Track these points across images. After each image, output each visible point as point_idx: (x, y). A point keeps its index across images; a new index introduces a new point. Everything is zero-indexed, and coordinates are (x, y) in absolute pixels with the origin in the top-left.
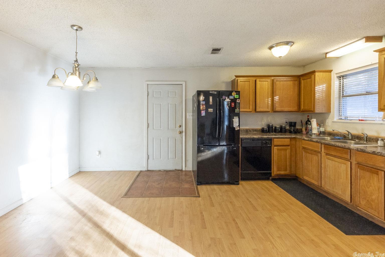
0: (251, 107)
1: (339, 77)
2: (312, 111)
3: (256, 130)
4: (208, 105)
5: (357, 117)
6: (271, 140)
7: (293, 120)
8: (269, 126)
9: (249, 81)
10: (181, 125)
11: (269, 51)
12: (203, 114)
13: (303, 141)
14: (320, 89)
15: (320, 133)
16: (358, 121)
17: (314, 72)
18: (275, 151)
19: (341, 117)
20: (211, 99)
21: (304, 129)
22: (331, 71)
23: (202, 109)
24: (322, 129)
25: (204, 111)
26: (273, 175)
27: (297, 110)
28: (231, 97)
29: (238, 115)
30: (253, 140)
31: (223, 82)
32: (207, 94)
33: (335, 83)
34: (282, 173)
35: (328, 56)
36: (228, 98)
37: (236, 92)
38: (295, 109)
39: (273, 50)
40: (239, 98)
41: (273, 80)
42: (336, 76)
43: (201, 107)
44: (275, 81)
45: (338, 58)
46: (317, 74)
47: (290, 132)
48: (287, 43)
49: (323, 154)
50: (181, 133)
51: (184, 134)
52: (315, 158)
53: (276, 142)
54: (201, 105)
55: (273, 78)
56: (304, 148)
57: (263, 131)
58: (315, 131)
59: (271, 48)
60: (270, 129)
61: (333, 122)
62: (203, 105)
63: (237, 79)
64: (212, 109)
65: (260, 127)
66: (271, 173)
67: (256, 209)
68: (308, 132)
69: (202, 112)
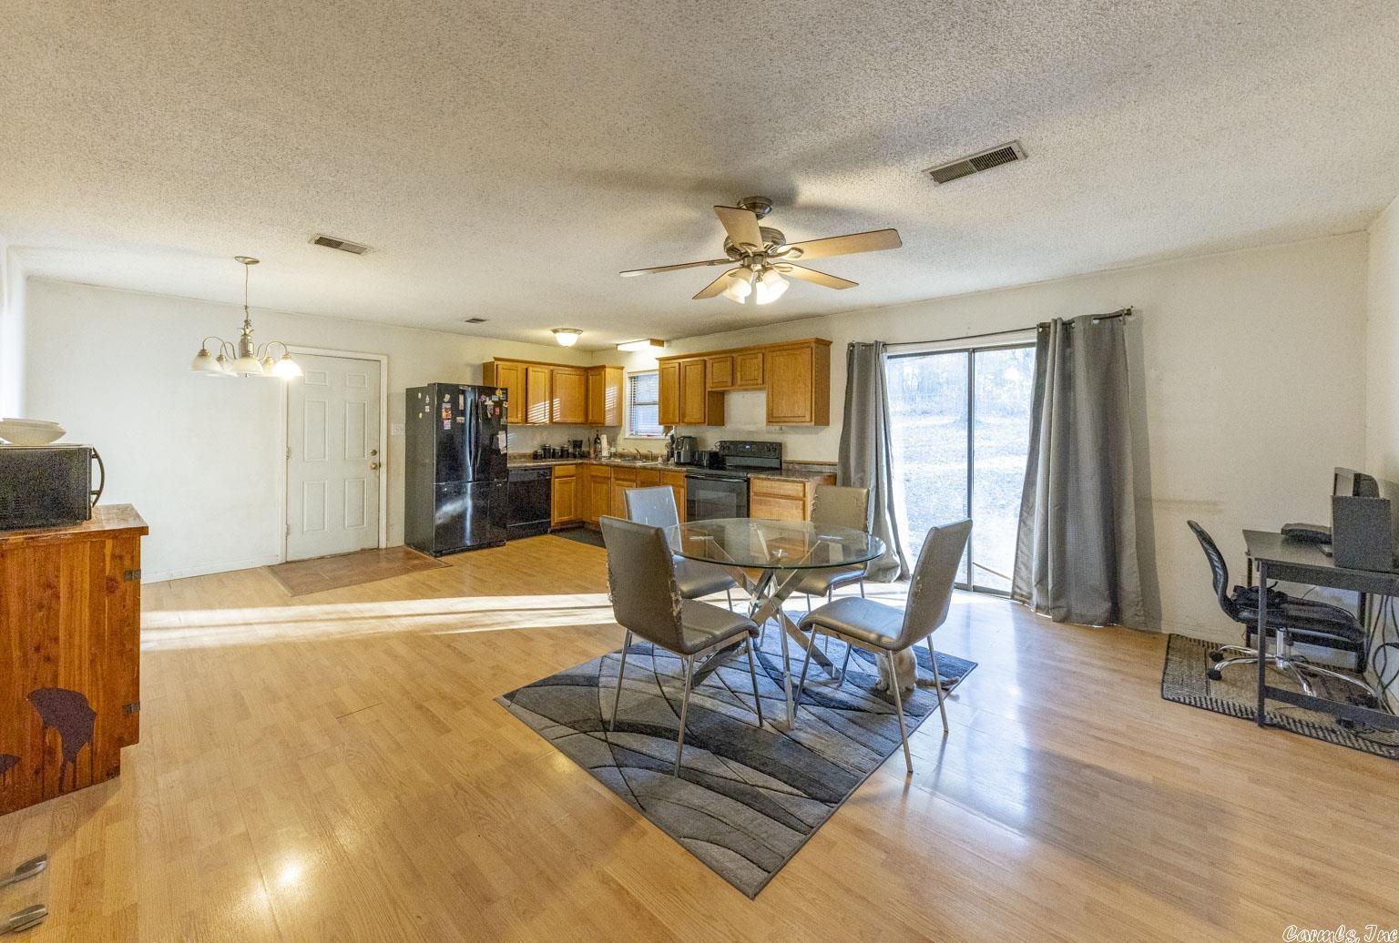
0: (520, 416)
1: (631, 378)
2: (603, 424)
3: (524, 456)
4: (456, 410)
5: (646, 432)
6: (550, 468)
7: (578, 439)
8: (545, 449)
9: (517, 371)
10: (377, 450)
12: (448, 425)
13: (592, 467)
14: (611, 393)
15: (612, 455)
16: (646, 437)
17: (604, 367)
18: (556, 483)
19: (632, 432)
20: (461, 399)
21: (592, 452)
22: (622, 368)
23: (445, 418)
24: (613, 450)
25: (450, 421)
26: (552, 524)
27: (584, 422)
28: (495, 398)
29: (505, 428)
30: (526, 471)
31: (468, 366)
32: (453, 391)
33: (627, 385)
34: (566, 518)
35: (619, 349)
36: (490, 399)
37: (502, 389)
38: (580, 419)
40: (506, 401)
41: (552, 371)
42: (628, 376)
43: (444, 415)
44: (555, 371)
45: (630, 353)
46: (608, 370)
47: (575, 456)
48: (575, 331)
49: (613, 480)
50: (377, 467)
51: (383, 469)
52: (604, 488)
53: (558, 471)
54: (443, 411)
55: (551, 367)
56: (593, 476)
57: (535, 456)
58: (605, 453)
60: (547, 453)
61: (625, 439)
62: (447, 410)
63: (496, 363)
64: (463, 418)
65: (529, 451)
66: (550, 522)
68: (598, 453)
69: (445, 422)
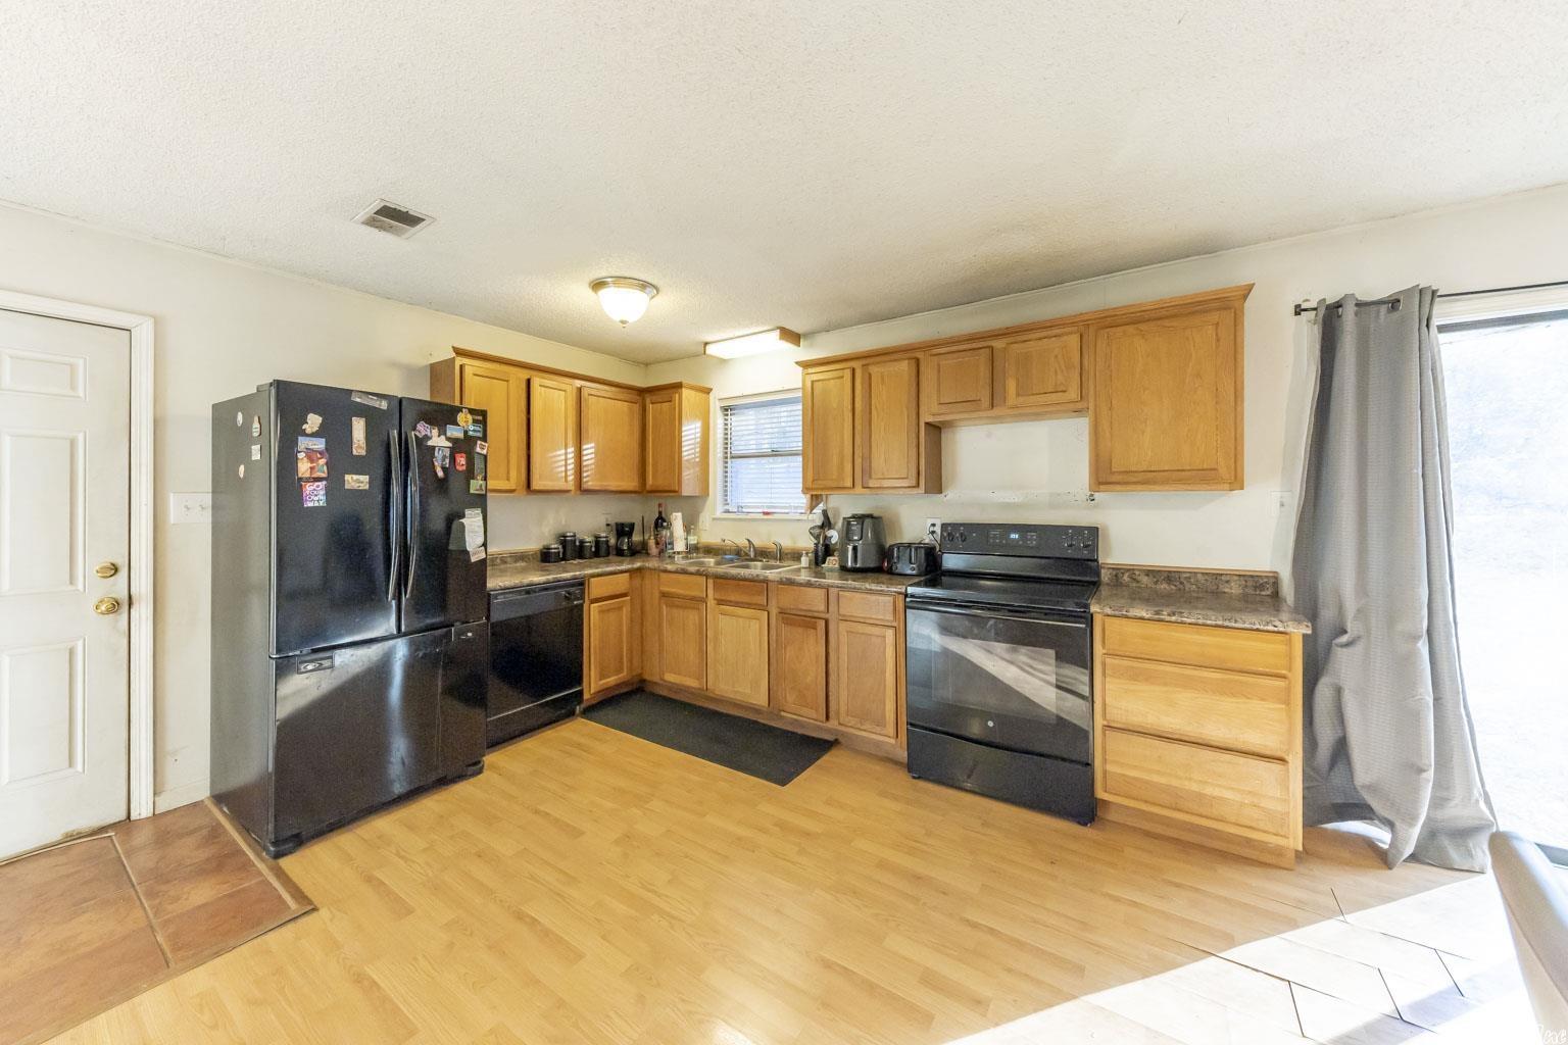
0: (513, 474)
1: (725, 409)
2: (675, 491)
3: (520, 557)
4: (339, 457)
5: (758, 507)
6: (581, 583)
7: (625, 519)
8: (563, 540)
9: (507, 381)
10: (122, 562)
11: (590, 292)
12: (315, 496)
13: (663, 575)
14: (691, 431)
15: (693, 549)
16: (762, 516)
17: (678, 386)
18: (593, 615)
19: (727, 507)
20: (359, 428)
21: (652, 542)
22: (708, 391)
23: (308, 475)
24: (693, 540)
25: (322, 484)
26: (586, 696)
27: (637, 489)
28: (454, 432)
29: (480, 501)
30: (528, 592)
31: (394, 365)
32: (335, 405)
33: (717, 420)
35: (710, 350)
36: (442, 432)
37: (472, 411)
38: (631, 484)
39: (604, 292)
40: (484, 438)
41: (580, 390)
42: (718, 405)
43: (304, 467)
44: (585, 393)
45: (723, 361)
46: (685, 392)
47: (620, 553)
48: (644, 285)
49: (711, 602)
50: (119, 606)
51: (143, 612)
52: (692, 617)
53: (597, 588)
54: (301, 456)
55: (578, 383)
56: (664, 595)
57: (546, 556)
58: (680, 546)
59: (598, 285)
60: (570, 549)
61: (714, 519)
62: (311, 455)
63: (459, 361)
64: (365, 478)
65: (533, 545)
66: (581, 693)
67: (576, 833)
68: (664, 547)
69: (309, 488)
